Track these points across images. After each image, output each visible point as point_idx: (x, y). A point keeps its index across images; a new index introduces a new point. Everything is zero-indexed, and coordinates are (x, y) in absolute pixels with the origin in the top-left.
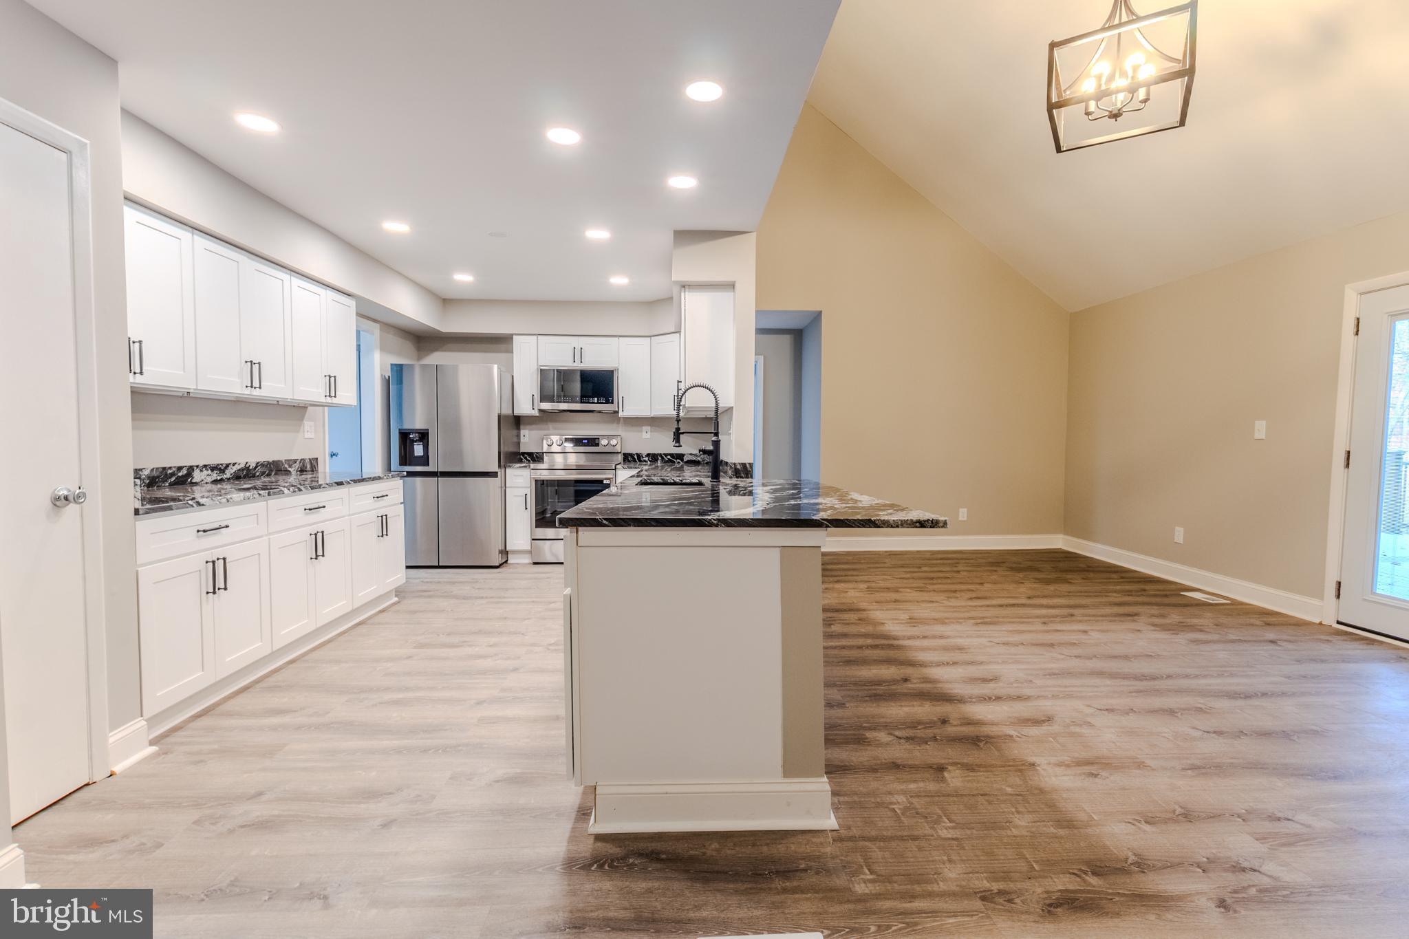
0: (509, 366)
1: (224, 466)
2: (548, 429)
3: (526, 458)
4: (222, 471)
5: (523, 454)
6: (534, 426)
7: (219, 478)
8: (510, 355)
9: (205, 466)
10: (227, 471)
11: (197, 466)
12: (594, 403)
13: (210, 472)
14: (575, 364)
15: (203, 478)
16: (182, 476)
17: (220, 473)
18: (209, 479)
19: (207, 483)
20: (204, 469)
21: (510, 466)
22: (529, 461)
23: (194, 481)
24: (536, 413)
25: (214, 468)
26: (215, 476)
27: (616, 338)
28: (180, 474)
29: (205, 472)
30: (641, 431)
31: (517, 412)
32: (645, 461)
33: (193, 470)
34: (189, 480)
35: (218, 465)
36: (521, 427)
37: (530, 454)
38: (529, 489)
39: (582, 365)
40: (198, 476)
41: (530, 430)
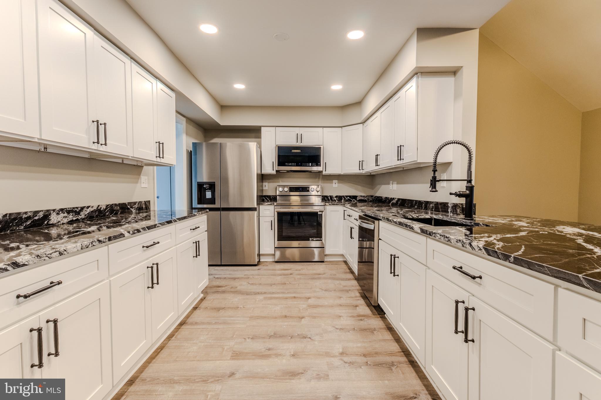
0: (259, 146)
1: (79, 209)
2: (279, 182)
3: (266, 199)
4: (78, 213)
5: (265, 196)
6: (270, 181)
7: (74, 219)
8: (260, 139)
9: (62, 210)
10: (82, 213)
11: (54, 210)
12: (309, 166)
13: (66, 214)
14: (298, 144)
15: (59, 219)
16: (39, 219)
17: (76, 214)
18: (65, 221)
19: (63, 224)
20: (61, 212)
21: (262, 204)
22: (268, 200)
23: (51, 222)
24: (274, 172)
25: (69, 211)
26: (71, 217)
27: (321, 128)
28: (36, 218)
29: (62, 215)
30: (332, 183)
31: (263, 172)
32: (335, 200)
33: (50, 214)
34: (46, 222)
35: (74, 208)
36: (264, 181)
37: (269, 197)
38: (273, 218)
39: (302, 144)
40: (54, 218)
41: (268, 183)
